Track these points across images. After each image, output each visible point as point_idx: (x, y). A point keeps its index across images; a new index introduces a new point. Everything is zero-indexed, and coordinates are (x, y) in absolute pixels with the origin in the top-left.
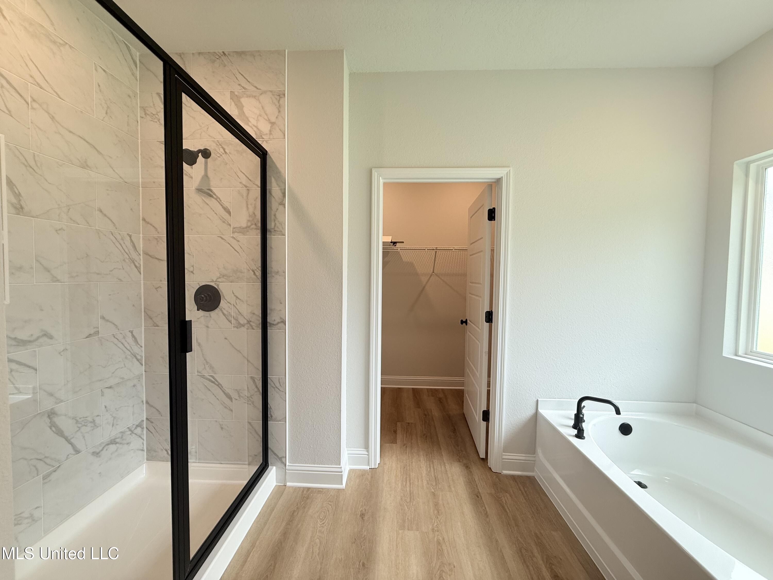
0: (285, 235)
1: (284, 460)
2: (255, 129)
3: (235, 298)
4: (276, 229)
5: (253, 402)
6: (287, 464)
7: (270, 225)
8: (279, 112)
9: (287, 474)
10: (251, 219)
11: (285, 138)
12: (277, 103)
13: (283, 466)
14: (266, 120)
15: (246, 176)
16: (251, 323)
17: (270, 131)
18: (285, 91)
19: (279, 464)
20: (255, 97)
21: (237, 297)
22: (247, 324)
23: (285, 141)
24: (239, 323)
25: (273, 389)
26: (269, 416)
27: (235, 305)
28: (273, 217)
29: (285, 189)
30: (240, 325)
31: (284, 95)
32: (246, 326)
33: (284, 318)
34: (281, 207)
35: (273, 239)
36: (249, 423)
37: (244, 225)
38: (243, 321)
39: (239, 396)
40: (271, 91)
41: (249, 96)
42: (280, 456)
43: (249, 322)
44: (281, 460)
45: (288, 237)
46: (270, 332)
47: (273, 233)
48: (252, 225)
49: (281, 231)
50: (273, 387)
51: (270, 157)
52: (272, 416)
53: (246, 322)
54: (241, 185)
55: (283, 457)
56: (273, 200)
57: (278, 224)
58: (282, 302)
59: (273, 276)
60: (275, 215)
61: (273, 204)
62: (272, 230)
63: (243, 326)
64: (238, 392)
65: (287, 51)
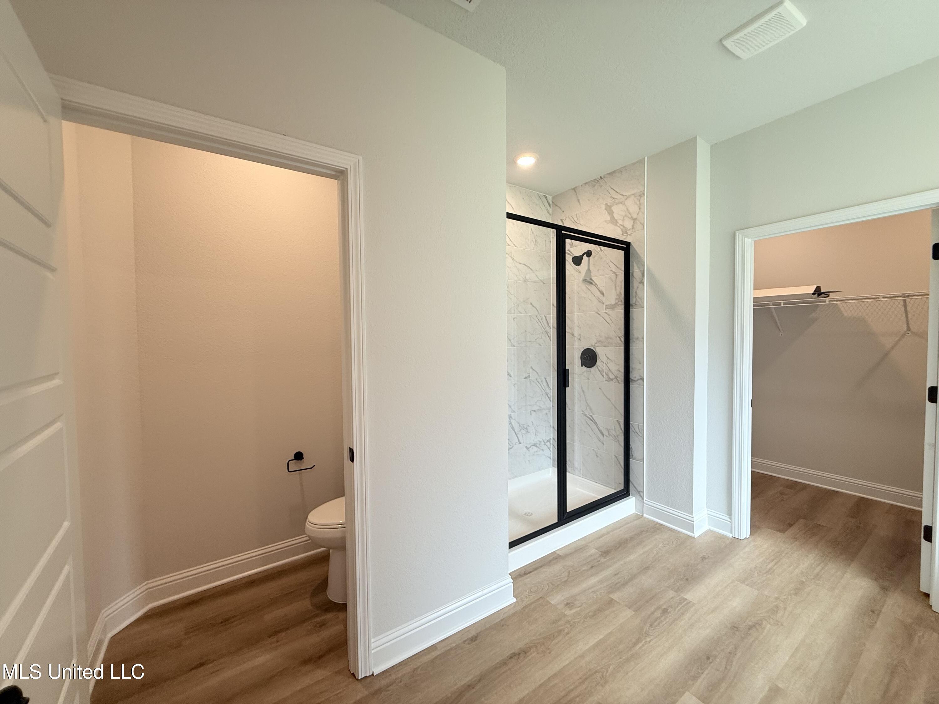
0: (643, 308)
1: (641, 494)
2: (622, 227)
3: (607, 358)
4: (637, 303)
5: (618, 441)
6: (645, 498)
7: (632, 301)
8: (640, 209)
9: (644, 507)
10: (618, 297)
11: (644, 228)
12: (638, 203)
13: (641, 499)
14: (629, 218)
15: (615, 265)
16: (618, 378)
17: (633, 226)
18: (644, 191)
19: (638, 496)
20: (621, 203)
21: (608, 358)
22: (615, 378)
23: (644, 231)
24: (609, 378)
25: (634, 433)
26: (630, 454)
27: (606, 363)
28: (634, 294)
29: (644, 270)
30: (610, 380)
31: (644, 194)
32: (614, 381)
33: (642, 376)
34: (641, 285)
35: (634, 312)
36: (616, 457)
37: (613, 303)
38: (612, 377)
39: (609, 434)
40: (633, 195)
41: (617, 204)
42: (639, 490)
43: (616, 377)
44: (640, 493)
45: (646, 309)
46: (632, 386)
47: (634, 307)
48: (619, 302)
49: (641, 305)
50: (633, 431)
51: (633, 247)
52: (632, 455)
53: (614, 377)
54: (611, 272)
55: (642, 492)
56: (635, 281)
57: (638, 300)
58: (642, 363)
59: (634, 342)
60: (636, 292)
61: (634, 284)
62: (634, 305)
63: (612, 380)
64: (608, 430)
65: (646, 158)
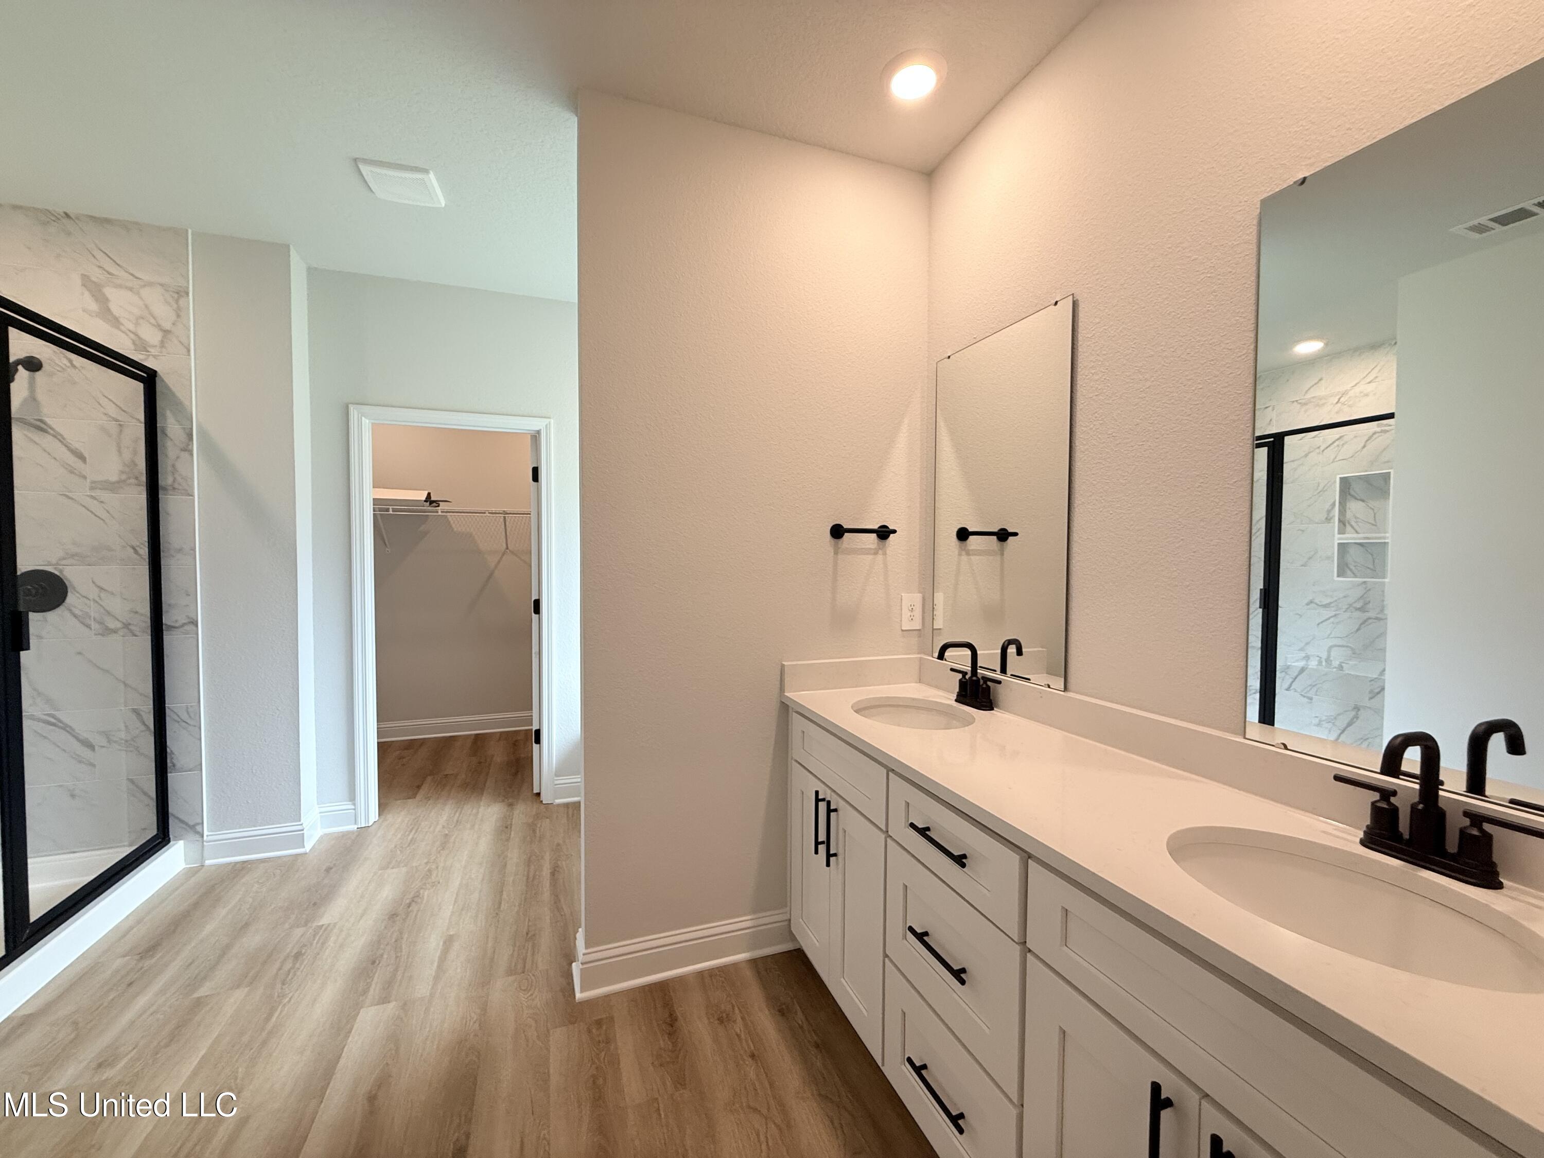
0: (193, 495)
1: (199, 828)
2: (132, 336)
3: (97, 590)
4: (176, 486)
5: (137, 749)
6: (206, 833)
7: (165, 479)
8: (178, 316)
9: (205, 848)
10: (127, 470)
11: (189, 355)
12: (175, 306)
13: (197, 837)
14: (154, 325)
15: (114, 403)
16: (131, 627)
17: (162, 342)
18: (188, 288)
19: (192, 836)
20: (131, 289)
21: (101, 589)
22: (123, 628)
23: (190, 359)
24: (107, 628)
25: (177, 725)
26: (169, 764)
27: (97, 599)
28: (170, 469)
29: (192, 429)
30: (108, 631)
31: (187, 294)
32: (121, 633)
33: (195, 618)
34: (185, 455)
35: (169, 503)
36: (132, 781)
37: (114, 478)
38: (112, 624)
39: (109, 741)
40: (162, 285)
41: (120, 286)
42: (191, 823)
43: (126, 626)
44: (195, 829)
45: (199, 498)
46: (167, 638)
47: (170, 492)
48: (129, 478)
49: (186, 490)
50: (176, 721)
51: (165, 381)
52: (174, 766)
53: (119, 625)
54: (105, 418)
55: (198, 824)
56: (169, 444)
57: (179, 479)
58: (191, 594)
59: (173, 556)
60: (173, 466)
61: (169, 451)
62: (171, 488)
63: (115, 631)
64: (107, 735)
65: (190, 231)
